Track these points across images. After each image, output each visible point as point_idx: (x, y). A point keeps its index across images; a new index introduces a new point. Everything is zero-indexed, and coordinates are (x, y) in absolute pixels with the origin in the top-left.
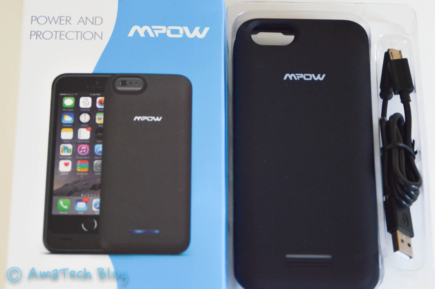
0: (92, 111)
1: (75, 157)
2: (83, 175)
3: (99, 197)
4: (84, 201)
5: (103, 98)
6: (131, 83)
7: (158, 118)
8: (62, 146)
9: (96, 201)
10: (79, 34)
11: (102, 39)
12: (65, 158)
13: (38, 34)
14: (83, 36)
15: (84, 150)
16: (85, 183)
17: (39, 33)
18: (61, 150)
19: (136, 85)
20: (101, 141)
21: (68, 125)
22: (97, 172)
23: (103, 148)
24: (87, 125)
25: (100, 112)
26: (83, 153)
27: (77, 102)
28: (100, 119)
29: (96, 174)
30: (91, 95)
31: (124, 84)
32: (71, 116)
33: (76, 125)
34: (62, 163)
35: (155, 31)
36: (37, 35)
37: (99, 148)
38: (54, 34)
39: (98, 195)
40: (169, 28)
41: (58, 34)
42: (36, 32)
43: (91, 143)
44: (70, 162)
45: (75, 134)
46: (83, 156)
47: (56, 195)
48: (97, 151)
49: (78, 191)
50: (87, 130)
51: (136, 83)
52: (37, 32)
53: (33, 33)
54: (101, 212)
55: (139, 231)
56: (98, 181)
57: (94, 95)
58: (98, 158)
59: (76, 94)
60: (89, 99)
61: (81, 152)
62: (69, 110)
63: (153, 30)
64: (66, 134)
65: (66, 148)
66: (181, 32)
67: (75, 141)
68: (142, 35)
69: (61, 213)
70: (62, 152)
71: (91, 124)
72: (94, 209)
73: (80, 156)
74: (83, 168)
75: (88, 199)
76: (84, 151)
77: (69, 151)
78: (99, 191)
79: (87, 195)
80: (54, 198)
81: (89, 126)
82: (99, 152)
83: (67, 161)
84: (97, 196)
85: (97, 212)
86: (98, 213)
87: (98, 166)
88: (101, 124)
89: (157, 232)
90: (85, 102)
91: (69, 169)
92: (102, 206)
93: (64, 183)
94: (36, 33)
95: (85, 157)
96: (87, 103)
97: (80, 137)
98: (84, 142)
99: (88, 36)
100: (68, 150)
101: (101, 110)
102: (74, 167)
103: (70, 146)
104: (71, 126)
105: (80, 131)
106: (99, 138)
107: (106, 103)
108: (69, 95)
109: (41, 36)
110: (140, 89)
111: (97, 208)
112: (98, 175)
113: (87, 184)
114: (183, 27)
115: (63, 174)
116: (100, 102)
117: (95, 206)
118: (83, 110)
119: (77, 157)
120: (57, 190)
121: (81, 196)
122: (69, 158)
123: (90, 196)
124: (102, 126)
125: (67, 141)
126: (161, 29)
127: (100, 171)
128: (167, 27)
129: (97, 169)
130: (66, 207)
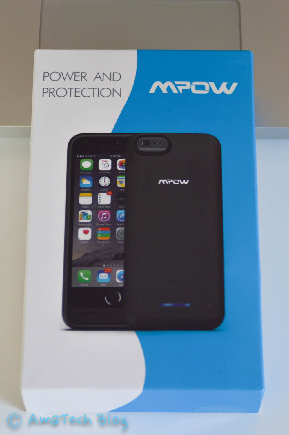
0: (113, 174)
1: (95, 225)
2: (104, 244)
3: (123, 268)
4: (106, 273)
5: (125, 159)
6: (154, 143)
7: (184, 181)
8: (80, 212)
9: (120, 272)
10: (96, 91)
11: (120, 96)
12: (84, 225)
13: (51, 92)
14: (100, 93)
15: (104, 216)
16: (106, 252)
17: (52, 90)
18: (79, 217)
19: (160, 145)
20: (123, 207)
21: (87, 190)
22: (120, 241)
23: (125, 214)
24: (107, 190)
25: (121, 175)
26: (104, 219)
27: (96, 164)
28: (121, 182)
29: (119, 242)
30: (111, 156)
31: (147, 144)
32: (89, 180)
33: (96, 190)
34: (81, 231)
35: (178, 87)
36: (50, 92)
37: (121, 214)
38: (69, 91)
39: (122, 266)
40: (193, 84)
41: (73, 91)
42: (49, 89)
43: (112, 208)
44: (90, 229)
45: (95, 199)
46: (103, 223)
47: (75, 266)
48: (119, 217)
49: (100, 261)
50: (108, 194)
51: (160, 143)
52: (50, 88)
53: (46, 90)
54: (125, 283)
55: (167, 305)
56: (121, 250)
57: (114, 156)
58: (120, 225)
59: (94, 156)
60: (110, 161)
61: (102, 218)
62: (87, 173)
63: (176, 86)
64: (85, 200)
65: (86, 214)
66: (207, 88)
67: (95, 207)
68: (165, 91)
69: (82, 285)
70: (81, 219)
71: (112, 189)
72: (118, 281)
73: (100, 222)
74: (104, 236)
75: (111, 270)
76: (105, 218)
77: (89, 217)
78: (122, 261)
79: (109, 266)
80: (74, 269)
81: (109, 191)
82: (122, 219)
83: (86, 229)
84: (120, 266)
85: (121, 283)
86: (122, 285)
87: (121, 234)
88: (123, 188)
89: (188, 305)
90: (105, 164)
91: (88, 237)
92: (126, 277)
93: (84, 253)
94: (49, 90)
95: (107, 224)
96: (107, 165)
97: (100, 202)
98: (104, 207)
99: (106, 92)
100: (87, 217)
101: (123, 173)
102: (94, 235)
103: (89, 212)
104: (89, 190)
105: (100, 195)
106: (120, 203)
107: (126, 165)
108: (87, 157)
109: (54, 93)
110: (164, 149)
111: (121, 280)
112: (122, 244)
113: (109, 253)
114: (209, 83)
115: (83, 242)
116: (121, 164)
117: (119, 277)
118: (102, 173)
119: (98, 224)
120: (76, 260)
121: (103, 266)
122: (88, 225)
123: (113, 266)
124: (124, 190)
125: (86, 207)
126: (185, 85)
127: (123, 239)
128: (191, 84)
129: (119, 237)
130: (87, 279)
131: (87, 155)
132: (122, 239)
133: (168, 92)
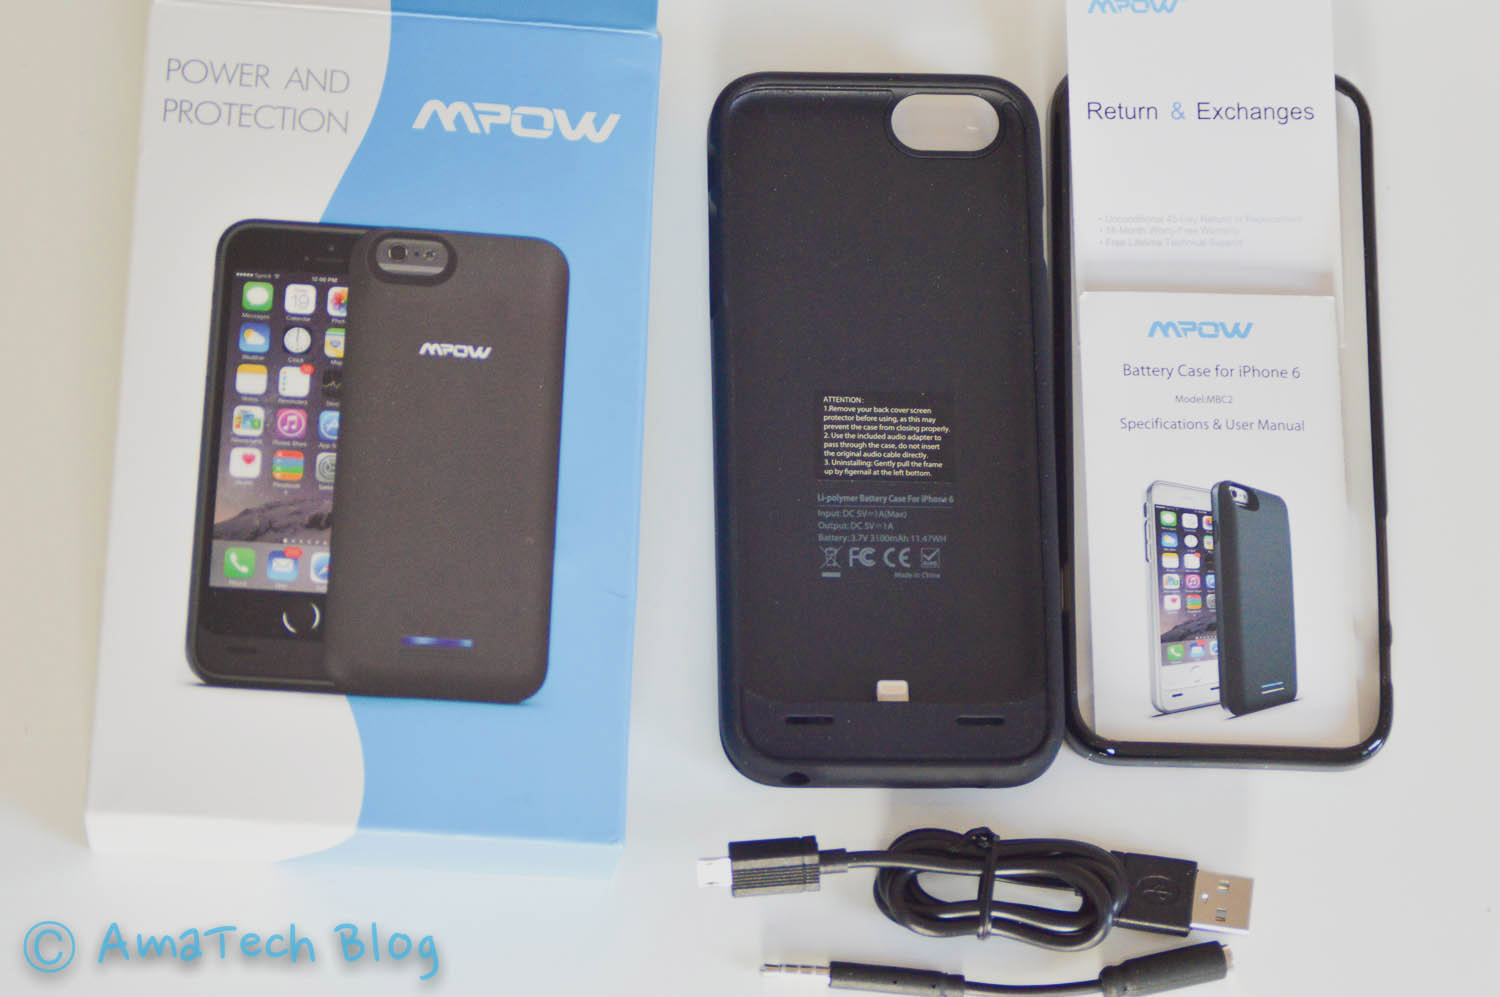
0: (317, 323)
1: (270, 440)
2: (288, 489)
3: (328, 549)
4: (289, 557)
5: (346, 289)
6: (417, 254)
7: (480, 349)
8: (238, 411)
9: (320, 557)
10: (289, 114)
11: (345, 130)
12: (245, 441)
13: (181, 109)
14: (297, 120)
15: (292, 423)
16: (293, 509)
17: (186, 106)
18: (235, 422)
19: (430, 259)
20: (337, 404)
21: (254, 358)
22: (326, 484)
23: (342, 421)
24: (302, 360)
25: (337, 326)
26: (290, 431)
27: (279, 297)
28: (335, 345)
29: (322, 488)
30: (315, 279)
31: (398, 254)
32: (261, 332)
33: (276, 358)
34: (236, 455)
35: (482, 118)
36: (181, 111)
37: (330, 421)
38: (225, 109)
39: (325, 543)
40: (517, 110)
41: (236, 110)
42: (179, 103)
43: (313, 406)
44: (257, 454)
45: (273, 381)
46: (288, 439)
47: (219, 538)
48: (325, 428)
49: (276, 530)
50: (303, 370)
51: (429, 254)
52: (182, 102)
53: (171, 106)
54: (330, 586)
55: (423, 640)
56: (327, 506)
57: (323, 280)
58: (328, 446)
59: (277, 276)
60: (310, 291)
61: (286, 428)
62: (259, 317)
63: (476, 114)
64: (250, 380)
65: (248, 416)
66: (549, 124)
67: (272, 400)
68: (449, 126)
69: (233, 584)
70: (238, 426)
71: (314, 356)
72: (315, 578)
73: (283, 438)
74: (289, 469)
75: (301, 553)
76: (294, 427)
77: (256, 424)
78: (327, 533)
79: (298, 542)
80: (216, 543)
81: (307, 362)
82: (330, 433)
83: (249, 451)
84: (321, 544)
85: (321, 585)
86: (323, 589)
87: (328, 468)
88: (338, 359)
89: (467, 643)
90: (300, 299)
91: (254, 470)
92: (334, 570)
93: (242, 508)
94: (178, 105)
95: (295, 444)
96: (304, 300)
97: (284, 389)
98: (292, 404)
99: (312, 120)
100: (252, 422)
101: (339, 322)
102: (267, 465)
103: (258, 413)
104: (262, 358)
105: (285, 373)
106: (330, 394)
107: (351, 304)
108: (260, 276)
109: (191, 114)
110: (437, 270)
111: (322, 576)
112: (326, 492)
113: (298, 513)
114: (556, 111)
115: (239, 483)
116: (338, 301)
117: (318, 569)
118: (294, 319)
119: (276, 442)
120: (224, 524)
121: (281, 542)
122: (254, 442)
123: (305, 543)
124: (340, 363)
125: (251, 399)
126: (498, 114)
127: (332, 481)
128: (512, 109)
129: (324, 476)
130: (244, 569)
131: (260, 273)
132: (328, 481)
133: (456, 127)
